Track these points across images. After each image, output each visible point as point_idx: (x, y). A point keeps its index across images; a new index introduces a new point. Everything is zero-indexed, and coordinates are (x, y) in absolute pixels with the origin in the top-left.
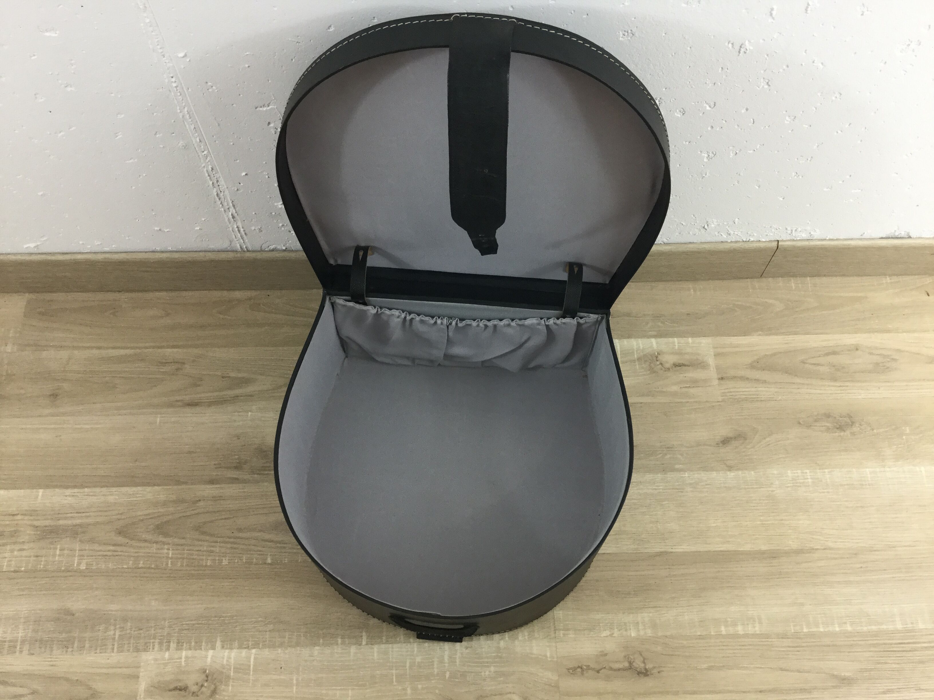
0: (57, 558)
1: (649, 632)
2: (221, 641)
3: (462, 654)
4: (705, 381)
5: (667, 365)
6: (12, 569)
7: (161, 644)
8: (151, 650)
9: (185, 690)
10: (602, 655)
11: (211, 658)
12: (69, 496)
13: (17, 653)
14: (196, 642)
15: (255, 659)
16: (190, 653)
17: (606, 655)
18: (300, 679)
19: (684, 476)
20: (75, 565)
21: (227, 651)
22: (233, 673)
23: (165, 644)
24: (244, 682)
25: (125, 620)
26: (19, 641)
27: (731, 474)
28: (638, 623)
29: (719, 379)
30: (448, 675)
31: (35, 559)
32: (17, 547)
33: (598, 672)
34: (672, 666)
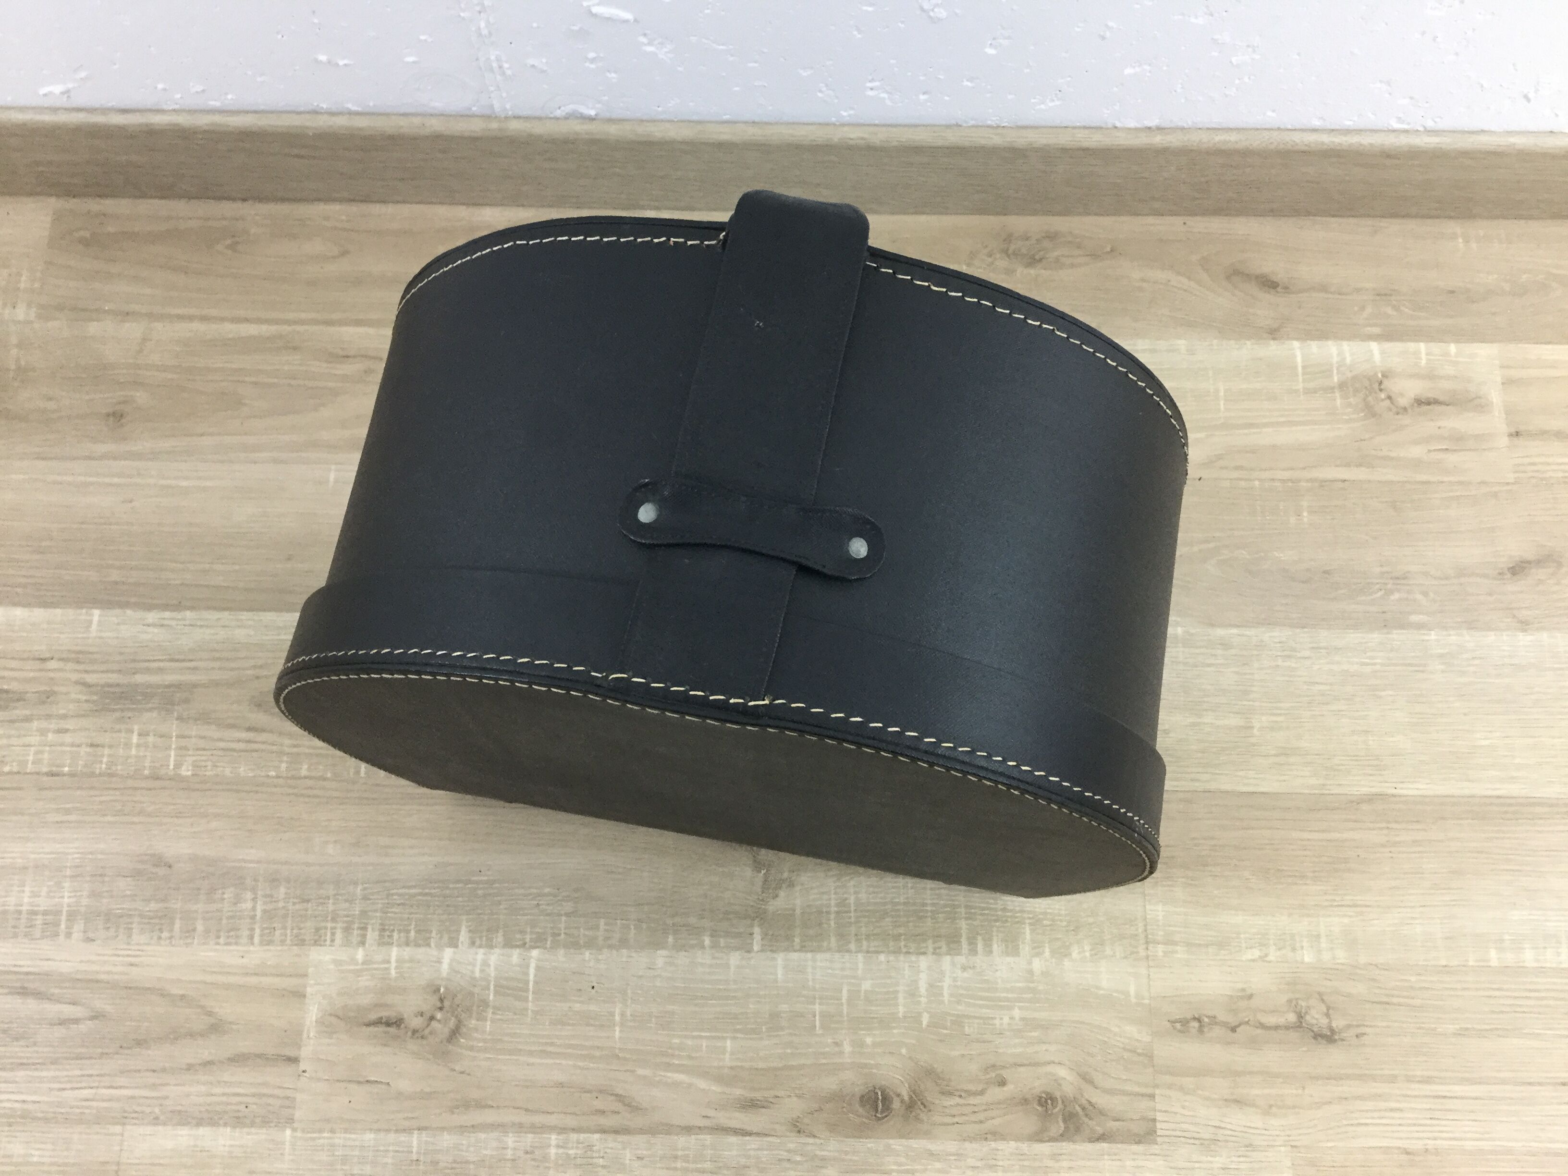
0: (134, 752)
1: (1342, 956)
2: (470, 931)
3: (955, 980)
4: (1479, 438)
5: (1403, 402)
6: (45, 770)
7: (347, 930)
8: (328, 943)
9: (399, 1026)
10: (1242, 998)
11: (450, 965)
12: (154, 625)
13: (62, 937)
14: (418, 932)
15: (538, 968)
16: (407, 952)
17: (1250, 997)
18: (628, 1013)
19: (1426, 638)
20: (171, 767)
21: (481, 951)
22: (495, 996)
23: (355, 932)
24: (515, 1014)
25: (274, 881)
26: (64, 913)
27: (1524, 639)
28: (1318, 936)
29: (1510, 435)
30: (925, 1019)
31: (88, 750)
32: (53, 725)
33: (1234, 1030)
34: (1384, 1024)
